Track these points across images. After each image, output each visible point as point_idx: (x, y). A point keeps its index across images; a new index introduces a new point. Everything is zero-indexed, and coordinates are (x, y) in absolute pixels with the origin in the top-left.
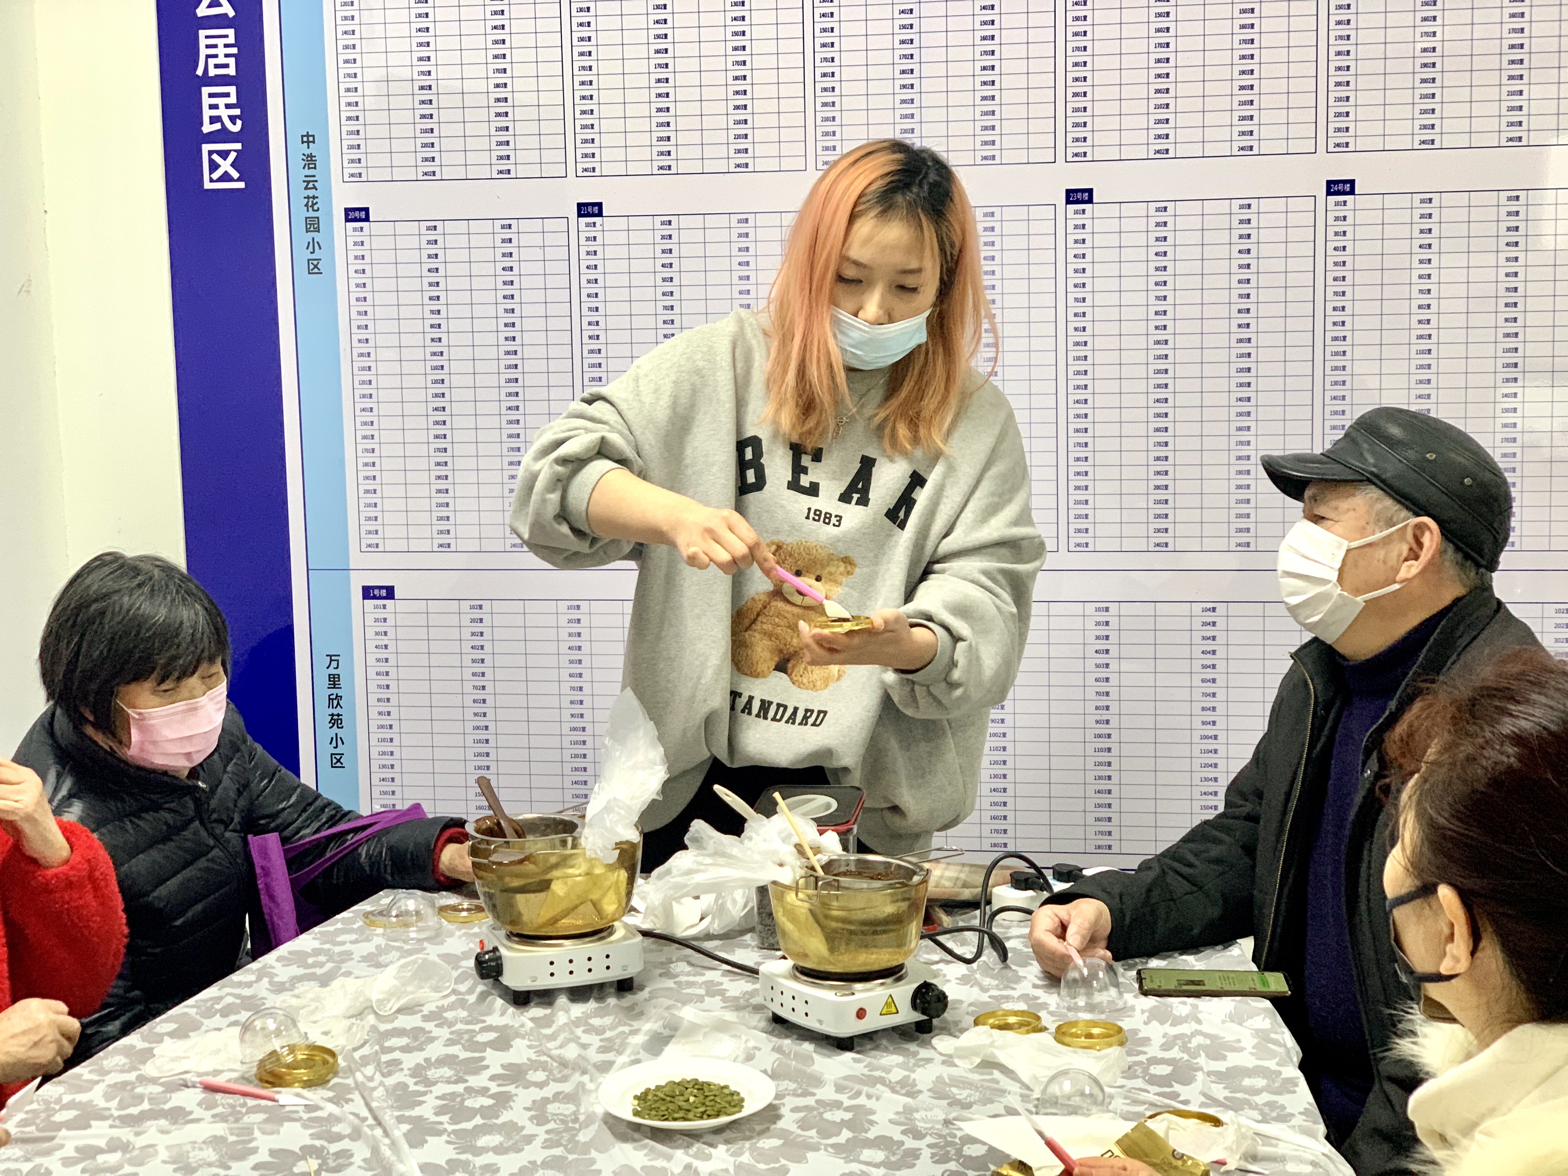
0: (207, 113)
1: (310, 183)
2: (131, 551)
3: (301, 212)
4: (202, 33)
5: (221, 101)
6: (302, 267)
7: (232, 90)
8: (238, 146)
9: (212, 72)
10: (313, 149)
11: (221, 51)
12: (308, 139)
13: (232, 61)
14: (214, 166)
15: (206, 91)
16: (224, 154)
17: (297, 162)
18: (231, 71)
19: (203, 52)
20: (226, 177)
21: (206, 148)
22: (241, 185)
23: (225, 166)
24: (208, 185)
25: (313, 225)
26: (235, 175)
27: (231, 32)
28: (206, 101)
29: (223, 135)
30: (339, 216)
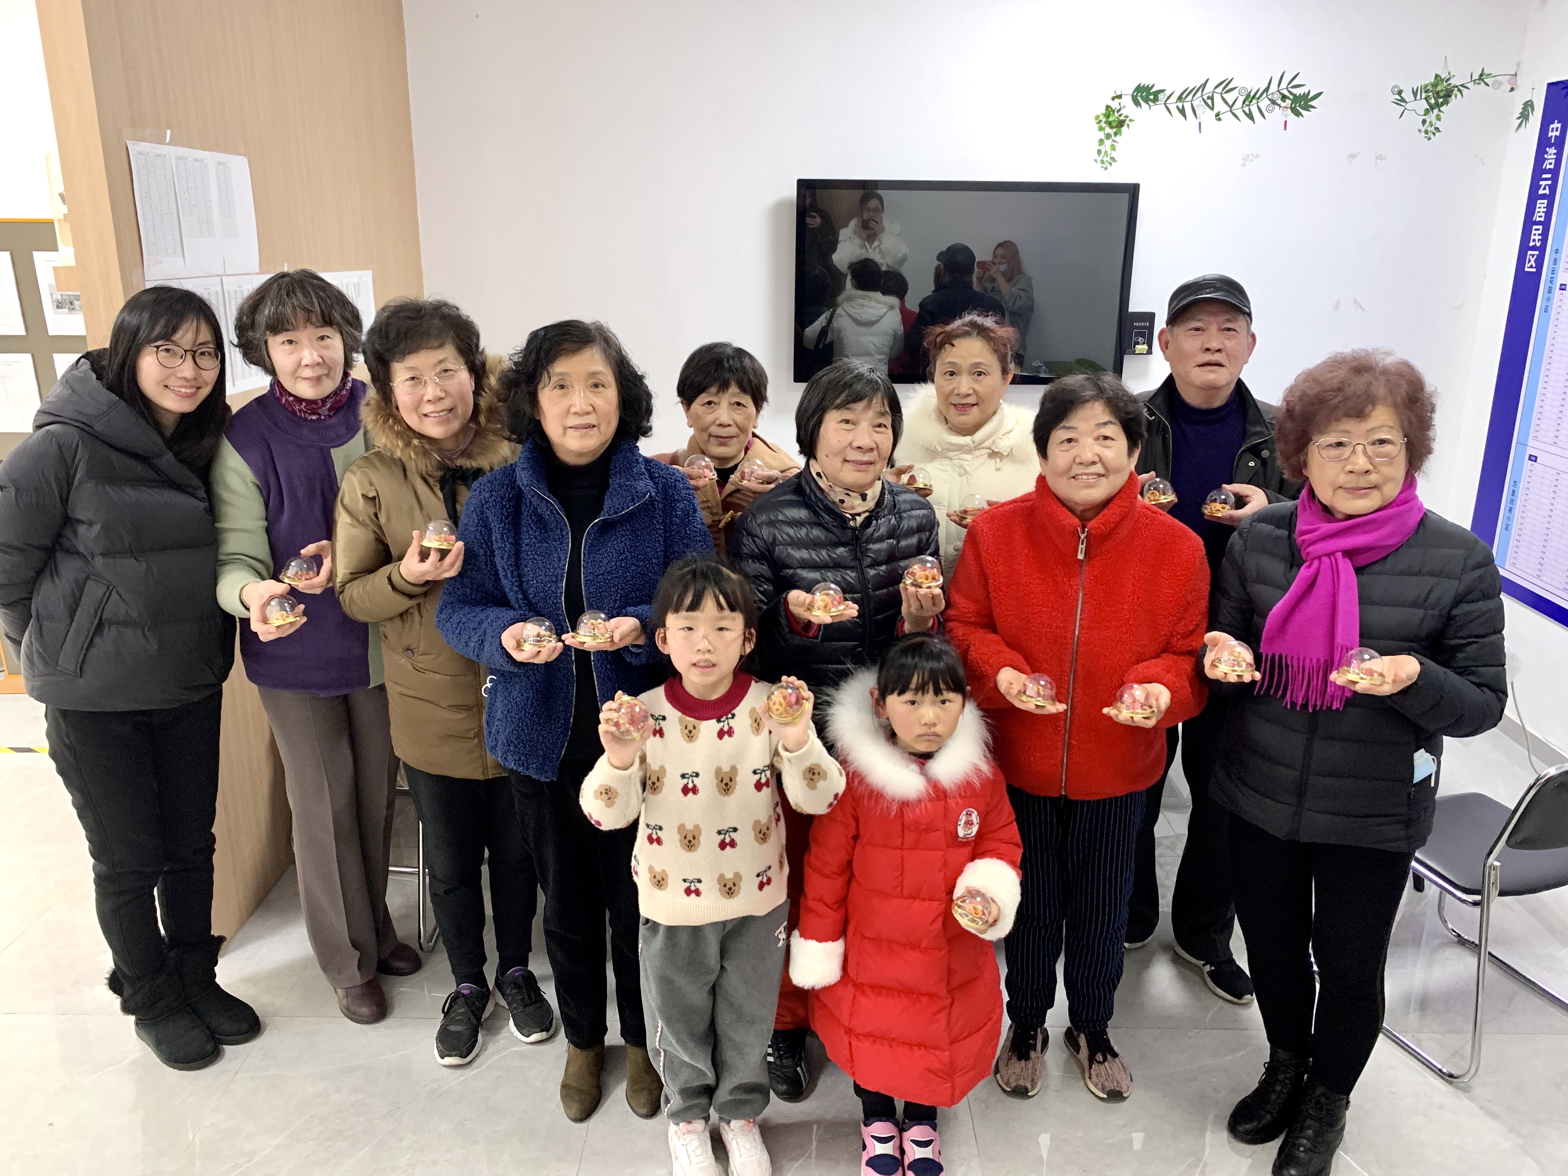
0: (1532, 237)
1: (1553, 272)
3: (1548, 284)
4: (1538, 201)
5: (1537, 232)
6: (1543, 309)
7: (1541, 227)
8: (1537, 253)
9: (1538, 219)
10: (1557, 255)
11: (1542, 210)
12: (1557, 251)
13: (1544, 215)
14: (1530, 261)
15: (1534, 227)
16: (1533, 256)
17: (1552, 261)
18: (1543, 219)
19: (1537, 210)
20: (1531, 267)
21: (1529, 253)
22: (1535, 270)
23: (1533, 261)
24: (1527, 269)
25: (1550, 292)
26: (1534, 265)
27: (1546, 201)
28: (1533, 232)
29: (1535, 248)
30: (1558, 286)
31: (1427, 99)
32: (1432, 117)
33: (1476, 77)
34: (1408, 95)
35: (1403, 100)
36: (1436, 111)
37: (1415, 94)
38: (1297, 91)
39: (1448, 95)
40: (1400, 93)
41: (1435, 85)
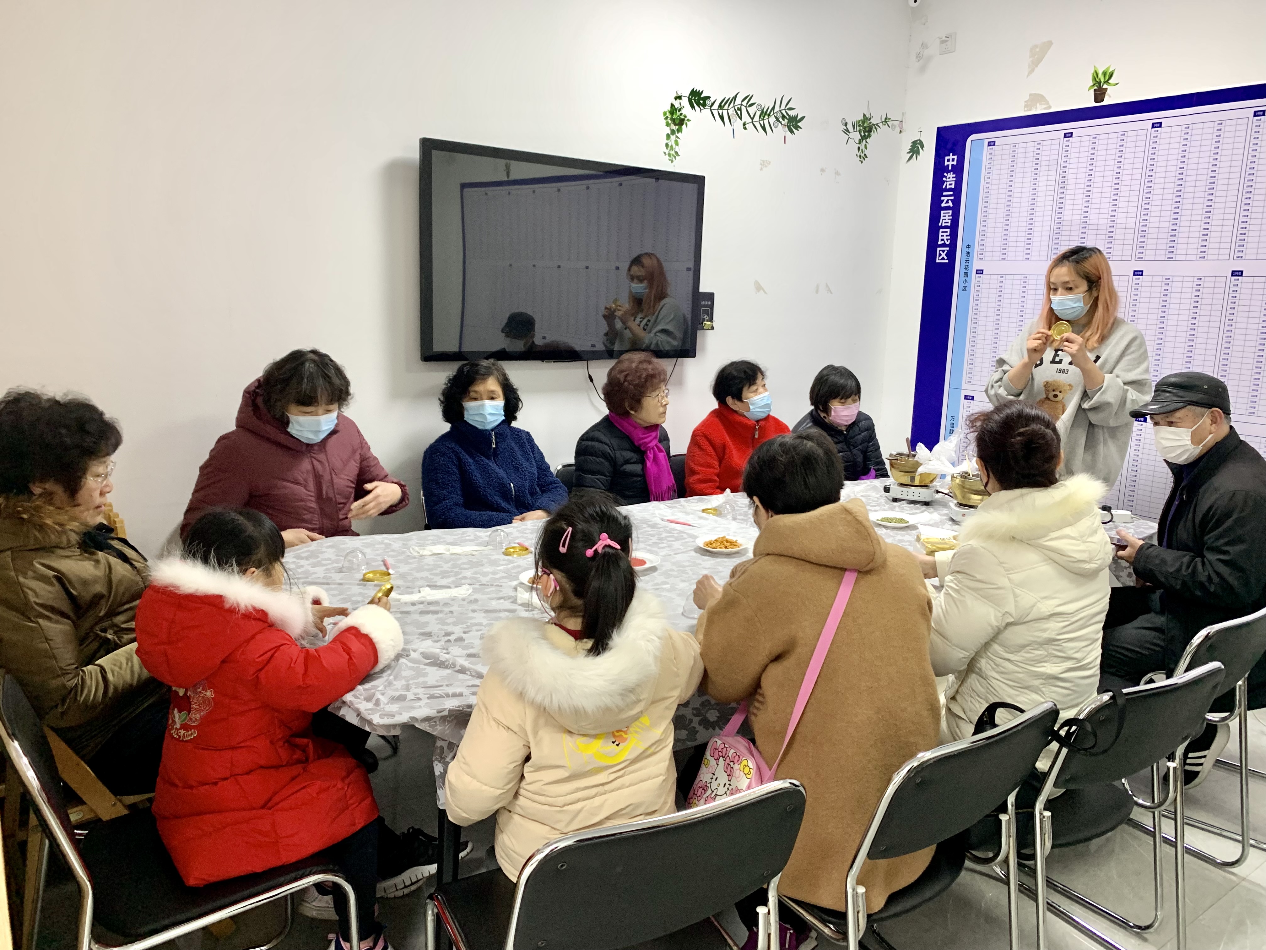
0: (940, 238)
1: (967, 261)
2: (837, 364)
3: (963, 271)
4: (942, 212)
5: (945, 234)
6: (961, 288)
7: (948, 230)
8: (948, 249)
9: (944, 225)
10: (970, 250)
11: (947, 218)
12: (969, 247)
13: (950, 221)
14: (940, 255)
15: (941, 230)
16: (943, 251)
17: (964, 254)
18: (949, 224)
19: (942, 218)
20: (943, 259)
21: (939, 249)
22: (947, 261)
23: (943, 255)
24: (938, 261)
25: (966, 275)
26: (946, 258)
27: (950, 212)
28: (941, 234)
29: (944, 245)
30: (974, 272)
31: (860, 131)
32: (862, 146)
33: (883, 120)
34: (850, 127)
35: (848, 131)
36: (864, 141)
37: (854, 126)
38: (791, 113)
39: (870, 131)
40: (846, 124)
41: (864, 122)
